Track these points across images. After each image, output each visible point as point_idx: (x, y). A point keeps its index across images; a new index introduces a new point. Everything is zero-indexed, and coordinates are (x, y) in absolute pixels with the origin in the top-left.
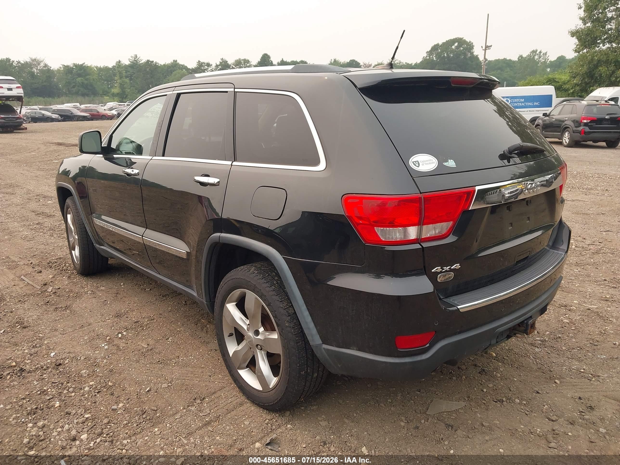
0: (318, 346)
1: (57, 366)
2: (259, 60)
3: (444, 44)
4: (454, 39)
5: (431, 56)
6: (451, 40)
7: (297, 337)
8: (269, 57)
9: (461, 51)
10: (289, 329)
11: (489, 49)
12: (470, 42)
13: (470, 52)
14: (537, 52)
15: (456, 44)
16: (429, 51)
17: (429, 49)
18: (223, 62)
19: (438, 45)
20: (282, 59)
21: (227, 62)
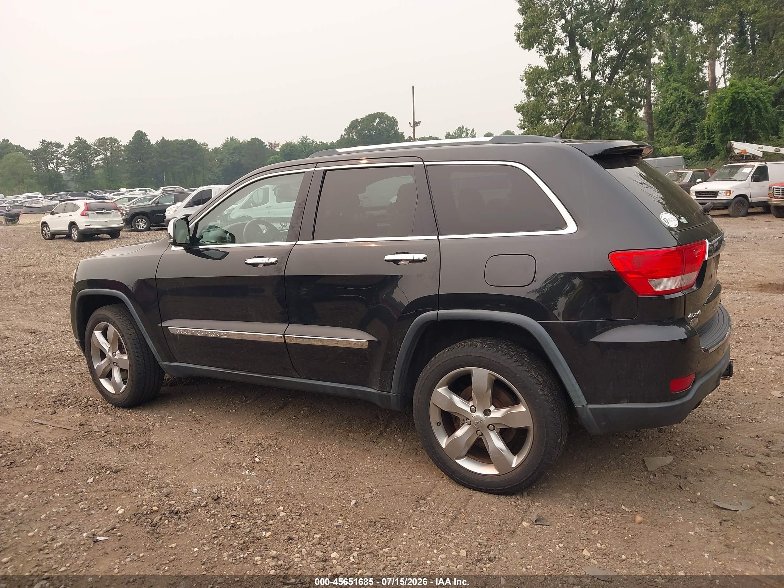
0: (583, 407)
1: (215, 500)
2: (131, 139)
3: (363, 119)
4: (374, 114)
5: (350, 134)
6: (371, 115)
7: (552, 404)
8: (145, 135)
9: (383, 128)
10: (543, 397)
11: (418, 126)
12: (393, 117)
13: (393, 129)
14: (464, 130)
15: (378, 120)
16: (347, 128)
17: (347, 126)
18: (79, 142)
19: (357, 120)
20: (163, 137)
21: (86, 141)
